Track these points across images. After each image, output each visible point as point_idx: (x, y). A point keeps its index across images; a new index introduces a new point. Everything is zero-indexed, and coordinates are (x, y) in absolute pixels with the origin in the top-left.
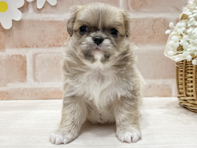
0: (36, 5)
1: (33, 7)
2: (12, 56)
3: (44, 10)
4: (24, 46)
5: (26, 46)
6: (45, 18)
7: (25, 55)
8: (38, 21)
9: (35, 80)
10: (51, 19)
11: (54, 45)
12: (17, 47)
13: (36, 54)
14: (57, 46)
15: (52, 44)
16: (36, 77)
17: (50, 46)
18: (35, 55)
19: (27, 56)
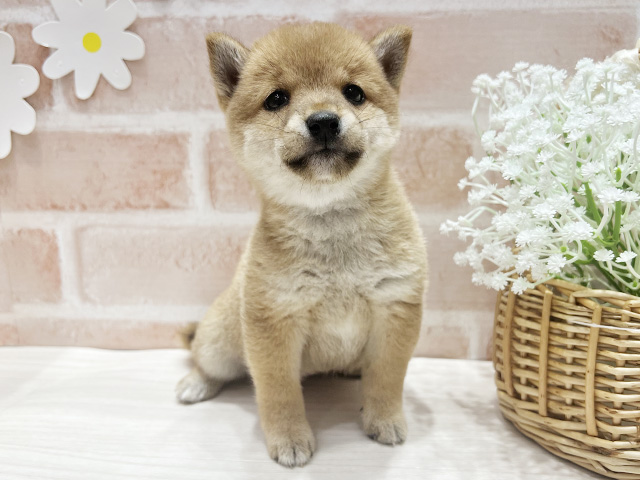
2: (19, 232)
3: (97, 102)
4: (49, 204)
5: (54, 207)
6: (101, 127)
7: (53, 231)
8: (81, 136)
10: (117, 130)
11: (129, 205)
12: (29, 207)
13: (83, 229)
15: (122, 201)
16: (87, 291)
18: (79, 233)
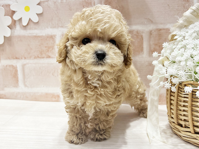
0: (22, 23)
1: (20, 24)
2: (6, 66)
3: (29, 26)
4: (15, 57)
5: (16, 58)
6: (30, 34)
7: (16, 66)
8: (24, 37)
9: (25, 86)
10: (35, 35)
11: (38, 57)
12: (9, 58)
13: (25, 65)
14: (41, 58)
15: (36, 56)
16: (26, 83)
17: (35, 58)
19: (18, 66)
